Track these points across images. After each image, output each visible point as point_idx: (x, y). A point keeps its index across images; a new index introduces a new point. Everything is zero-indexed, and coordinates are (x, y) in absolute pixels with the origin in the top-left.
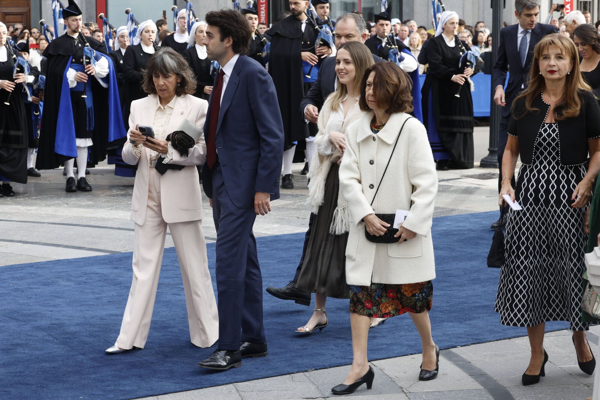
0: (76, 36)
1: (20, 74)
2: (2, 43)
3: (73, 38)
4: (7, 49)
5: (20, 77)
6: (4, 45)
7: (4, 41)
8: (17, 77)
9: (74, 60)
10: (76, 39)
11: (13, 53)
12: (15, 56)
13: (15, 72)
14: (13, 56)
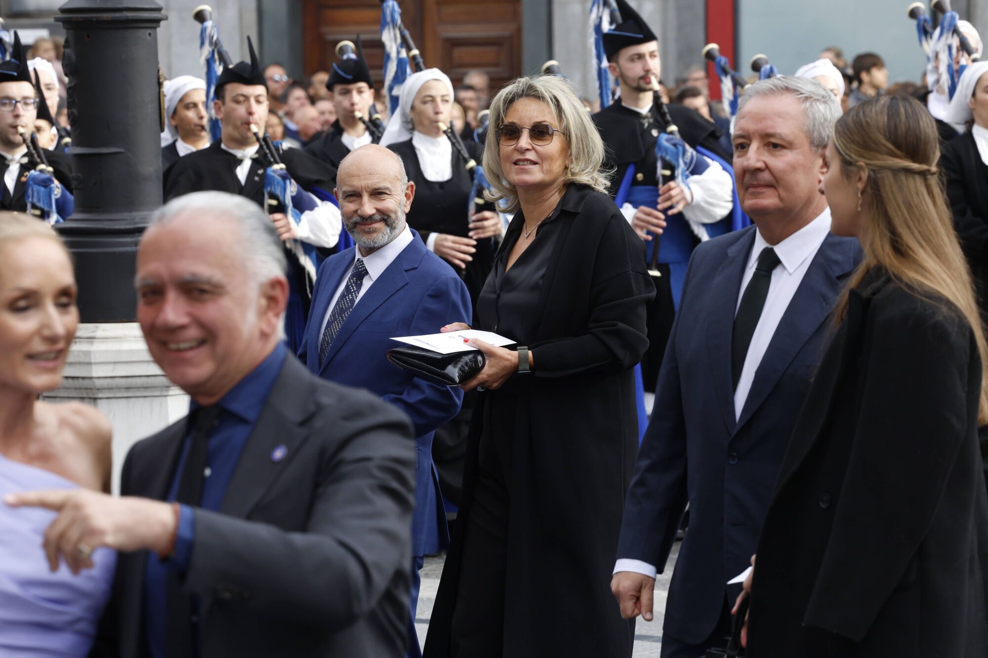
0: (645, 106)
1: (487, 214)
2: (438, 128)
3: (637, 115)
4: (453, 144)
5: (486, 223)
6: (445, 132)
7: (444, 122)
8: (479, 224)
9: (640, 176)
10: (645, 117)
11: (466, 155)
12: (472, 163)
13: (472, 208)
14: (466, 161)
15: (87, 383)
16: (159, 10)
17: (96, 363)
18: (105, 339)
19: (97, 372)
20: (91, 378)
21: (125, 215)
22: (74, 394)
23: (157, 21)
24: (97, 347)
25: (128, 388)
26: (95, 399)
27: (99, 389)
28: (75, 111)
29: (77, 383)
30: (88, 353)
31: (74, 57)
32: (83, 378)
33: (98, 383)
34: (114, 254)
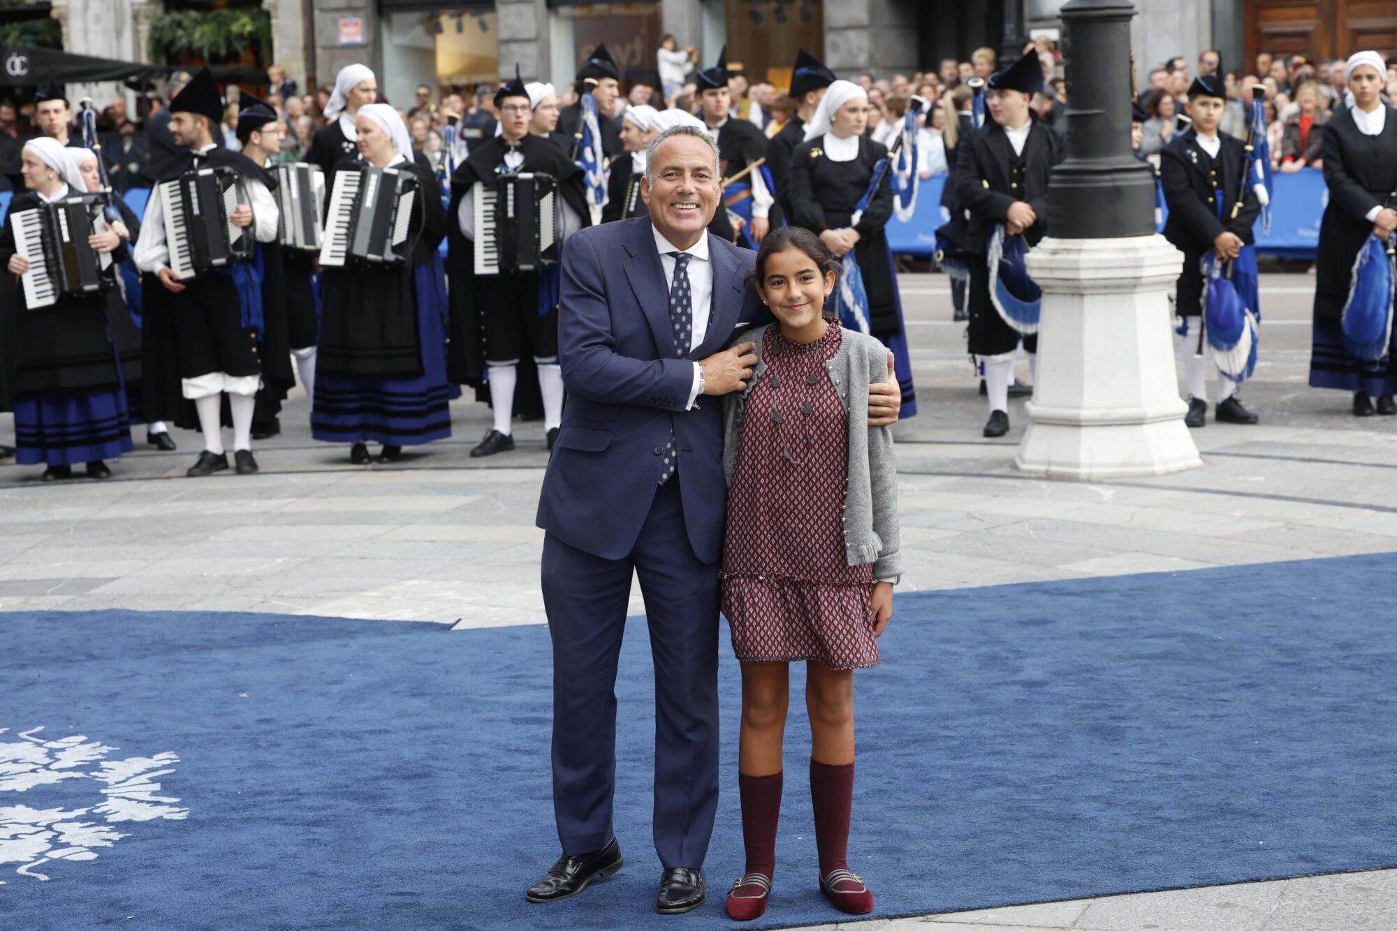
15: (1076, 283)
16: (1131, 7)
17: (1084, 269)
18: (1090, 251)
19: (1083, 275)
20: (1079, 280)
21: (1105, 159)
22: (1067, 291)
23: (1129, 17)
24: (1083, 256)
25: (1106, 287)
26: (1082, 295)
27: (1085, 288)
28: (1070, 84)
29: (1071, 283)
30: (1076, 261)
31: (1069, 44)
32: (1074, 280)
33: (1084, 283)
34: (1096, 188)
